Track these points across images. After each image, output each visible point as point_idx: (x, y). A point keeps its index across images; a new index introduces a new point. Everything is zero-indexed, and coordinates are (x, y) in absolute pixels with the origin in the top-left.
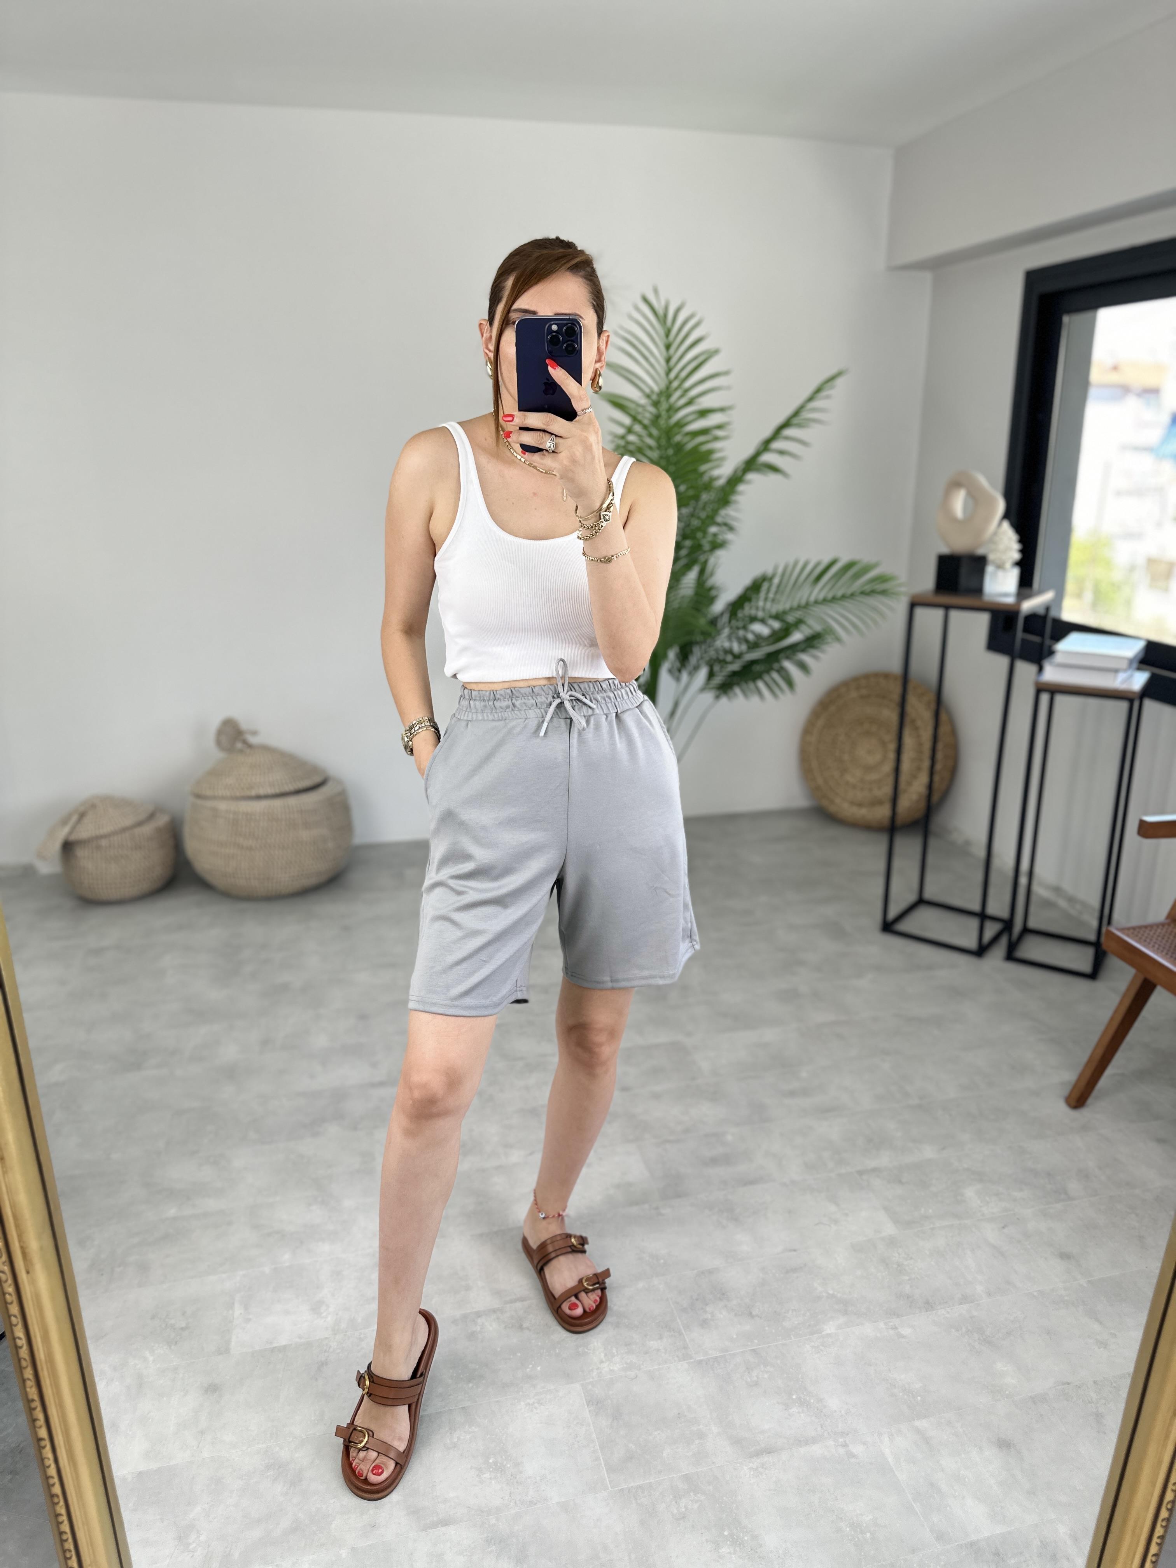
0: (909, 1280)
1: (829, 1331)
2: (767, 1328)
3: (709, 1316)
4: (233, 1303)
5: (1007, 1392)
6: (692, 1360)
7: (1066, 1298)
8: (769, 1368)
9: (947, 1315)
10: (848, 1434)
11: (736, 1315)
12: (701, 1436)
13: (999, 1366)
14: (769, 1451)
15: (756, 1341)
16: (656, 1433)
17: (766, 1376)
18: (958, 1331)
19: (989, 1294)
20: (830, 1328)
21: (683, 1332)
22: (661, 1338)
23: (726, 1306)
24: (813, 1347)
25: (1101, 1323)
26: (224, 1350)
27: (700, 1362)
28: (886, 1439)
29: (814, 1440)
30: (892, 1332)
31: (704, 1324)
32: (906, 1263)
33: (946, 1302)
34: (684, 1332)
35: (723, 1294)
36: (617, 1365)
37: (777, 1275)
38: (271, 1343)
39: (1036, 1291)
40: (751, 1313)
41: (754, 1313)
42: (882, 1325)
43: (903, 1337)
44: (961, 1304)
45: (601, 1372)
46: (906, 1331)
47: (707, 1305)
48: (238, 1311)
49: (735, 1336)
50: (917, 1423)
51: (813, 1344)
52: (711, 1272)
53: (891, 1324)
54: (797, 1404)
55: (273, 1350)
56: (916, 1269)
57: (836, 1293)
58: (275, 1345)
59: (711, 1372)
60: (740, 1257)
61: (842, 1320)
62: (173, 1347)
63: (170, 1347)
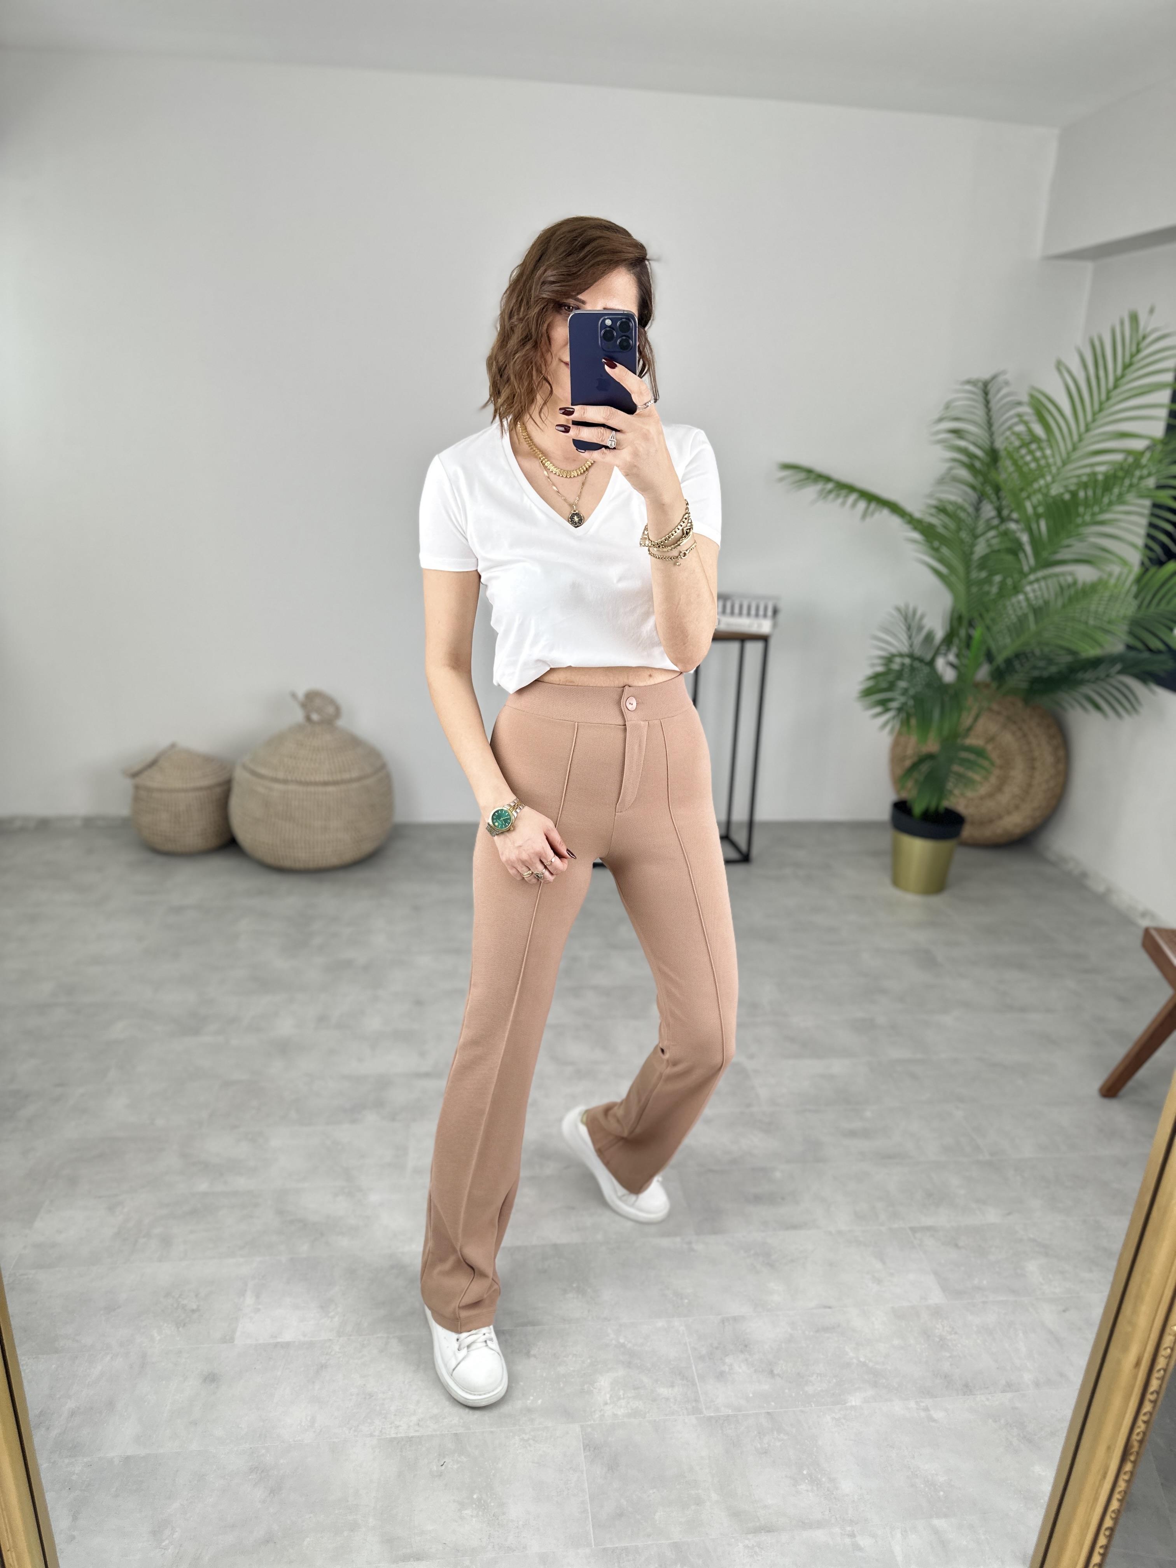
0: (950, 1357)
1: (854, 1403)
2: (787, 1391)
3: (726, 1368)
4: (246, 1290)
6: (702, 1415)
8: (782, 1435)
9: (987, 1403)
10: (857, 1523)
11: (755, 1371)
12: (699, 1502)
14: (768, 1529)
15: (773, 1404)
16: (651, 1492)
17: (778, 1444)
18: (996, 1422)
20: (854, 1400)
21: (697, 1381)
22: (672, 1386)
23: (746, 1360)
24: (833, 1418)
26: (228, 1339)
27: (710, 1418)
28: (899, 1535)
29: (819, 1525)
30: (923, 1414)
31: (721, 1376)
32: (949, 1338)
33: (988, 1388)
34: (698, 1384)
35: (746, 1346)
36: (623, 1410)
37: (807, 1333)
38: (276, 1337)
40: (771, 1372)
41: (776, 1372)
42: (912, 1404)
43: (934, 1421)
44: (1003, 1391)
45: (603, 1415)
46: (938, 1415)
47: (727, 1355)
48: (249, 1300)
49: (751, 1395)
50: (936, 1522)
51: (834, 1414)
52: (735, 1319)
53: (923, 1404)
54: (806, 1481)
55: (276, 1345)
56: (959, 1345)
57: (867, 1362)
58: (279, 1340)
59: (720, 1432)
60: (769, 1307)
61: (870, 1392)
62: (181, 1329)
63: (178, 1328)
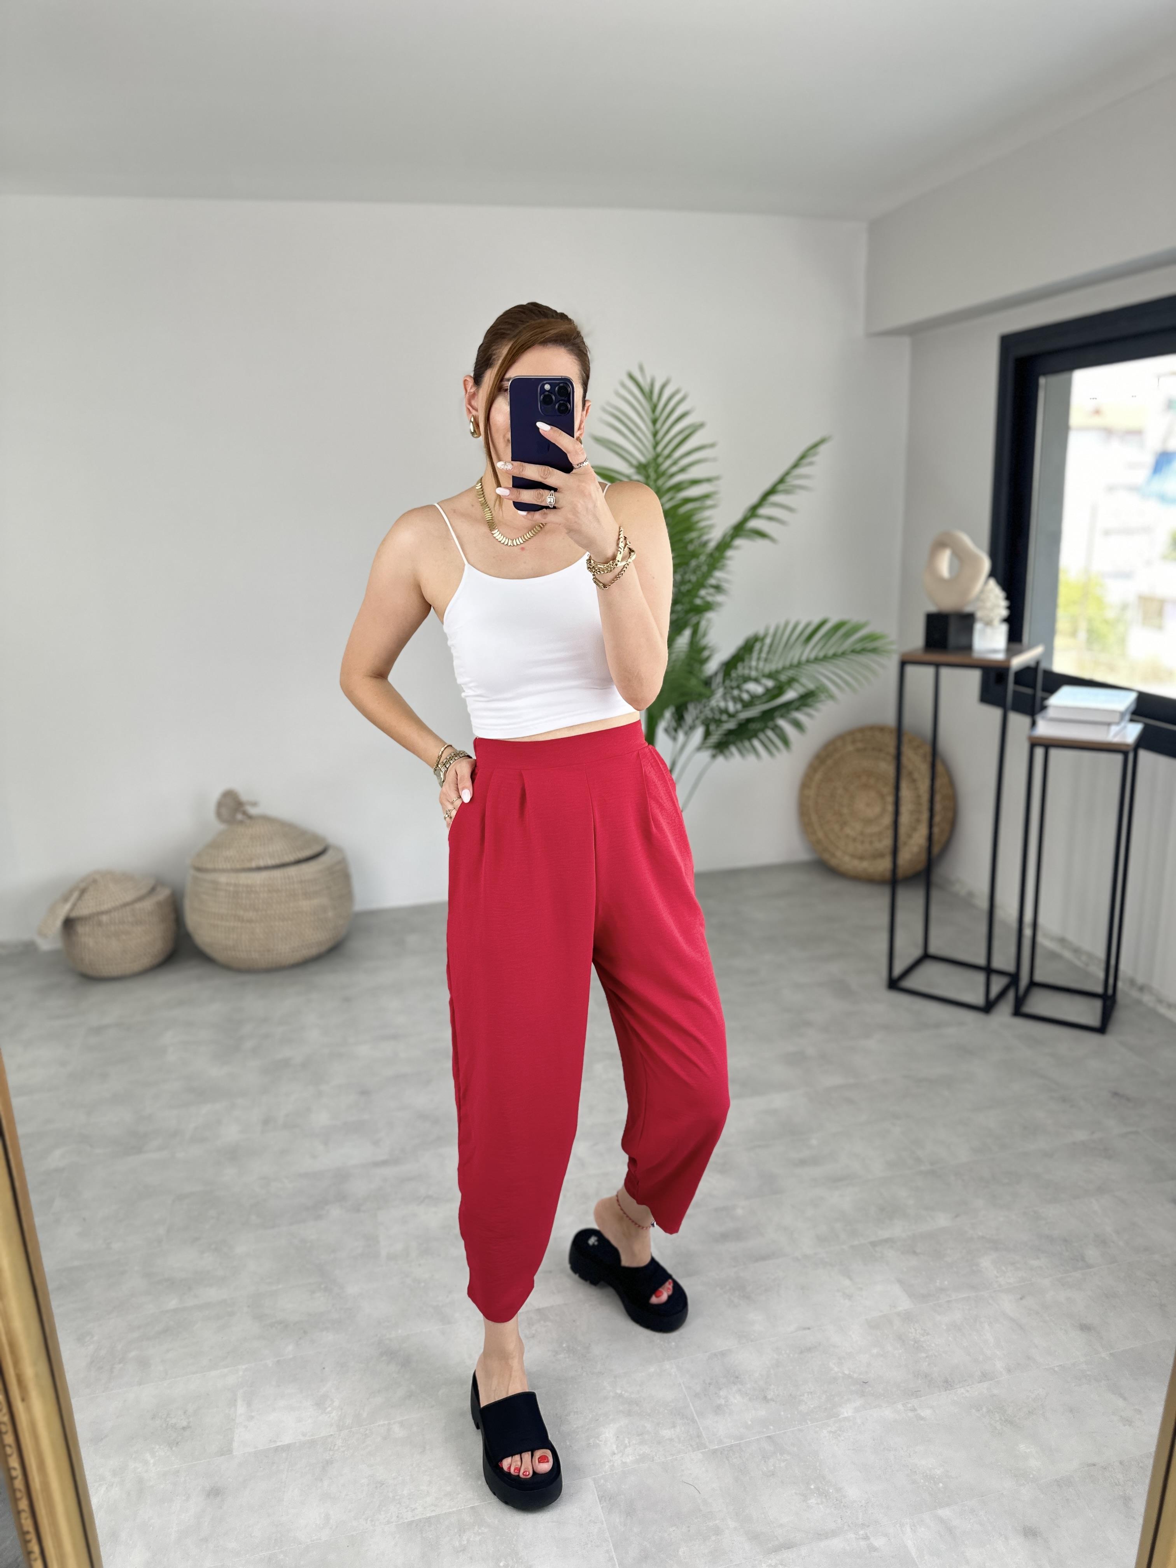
0: (927, 1357)
1: (846, 1415)
2: (782, 1413)
3: (723, 1402)
4: (235, 1400)
5: (1031, 1476)
6: (706, 1450)
7: (1088, 1373)
8: (785, 1456)
9: (967, 1395)
10: (869, 1526)
12: (717, 1531)
13: (1022, 1447)
14: (788, 1546)
15: (772, 1427)
16: (671, 1530)
17: (783, 1464)
18: (979, 1410)
19: (1009, 1371)
20: (847, 1411)
21: (696, 1418)
22: (674, 1427)
23: (740, 1390)
24: (831, 1432)
25: (1125, 1399)
26: (226, 1451)
27: (714, 1452)
28: (908, 1529)
29: (834, 1534)
30: (911, 1414)
31: (718, 1410)
32: (922, 1339)
33: (966, 1380)
34: (697, 1420)
35: (737, 1377)
36: (630, 1457)
37: (791, 1355)
38: (275, 1441)
39: (1057, 1366)
40: (765, 1398)
41: (769, 1397)
42: (900, 1406)
43: (922, 1419)
44: (980, 1382)
45: (613, 1465)
46: (926, 1413)
47: (720, 1389)
48: (241, 1409)
49: (750, 1423)
50: (942, 1512)
51: (829, 1428)
52: (723, 1354)
53: (910, 1405)
54: (815, 1495)
55: (277, 1449)
56: (933, 1345)
57: (852, 1373)
58: (279, 1444)
59: (727, 1462)
60: (753, 1337)
61: (859, 1402)
62: (174, 1448)
63: (171, 1449)
